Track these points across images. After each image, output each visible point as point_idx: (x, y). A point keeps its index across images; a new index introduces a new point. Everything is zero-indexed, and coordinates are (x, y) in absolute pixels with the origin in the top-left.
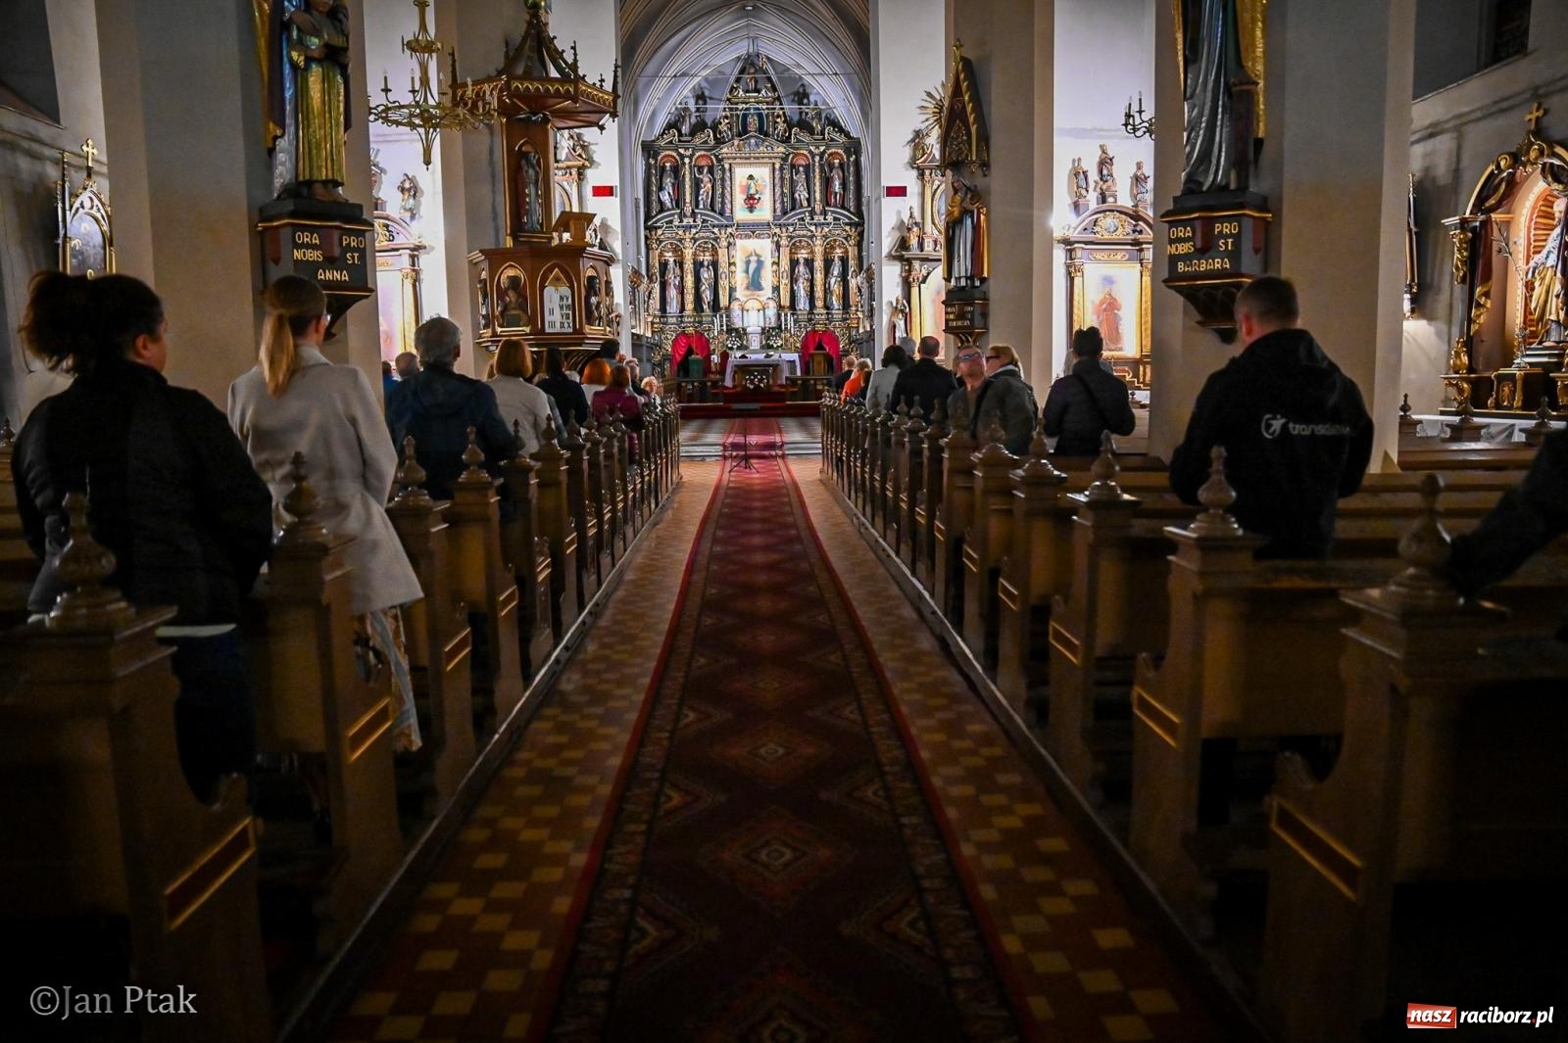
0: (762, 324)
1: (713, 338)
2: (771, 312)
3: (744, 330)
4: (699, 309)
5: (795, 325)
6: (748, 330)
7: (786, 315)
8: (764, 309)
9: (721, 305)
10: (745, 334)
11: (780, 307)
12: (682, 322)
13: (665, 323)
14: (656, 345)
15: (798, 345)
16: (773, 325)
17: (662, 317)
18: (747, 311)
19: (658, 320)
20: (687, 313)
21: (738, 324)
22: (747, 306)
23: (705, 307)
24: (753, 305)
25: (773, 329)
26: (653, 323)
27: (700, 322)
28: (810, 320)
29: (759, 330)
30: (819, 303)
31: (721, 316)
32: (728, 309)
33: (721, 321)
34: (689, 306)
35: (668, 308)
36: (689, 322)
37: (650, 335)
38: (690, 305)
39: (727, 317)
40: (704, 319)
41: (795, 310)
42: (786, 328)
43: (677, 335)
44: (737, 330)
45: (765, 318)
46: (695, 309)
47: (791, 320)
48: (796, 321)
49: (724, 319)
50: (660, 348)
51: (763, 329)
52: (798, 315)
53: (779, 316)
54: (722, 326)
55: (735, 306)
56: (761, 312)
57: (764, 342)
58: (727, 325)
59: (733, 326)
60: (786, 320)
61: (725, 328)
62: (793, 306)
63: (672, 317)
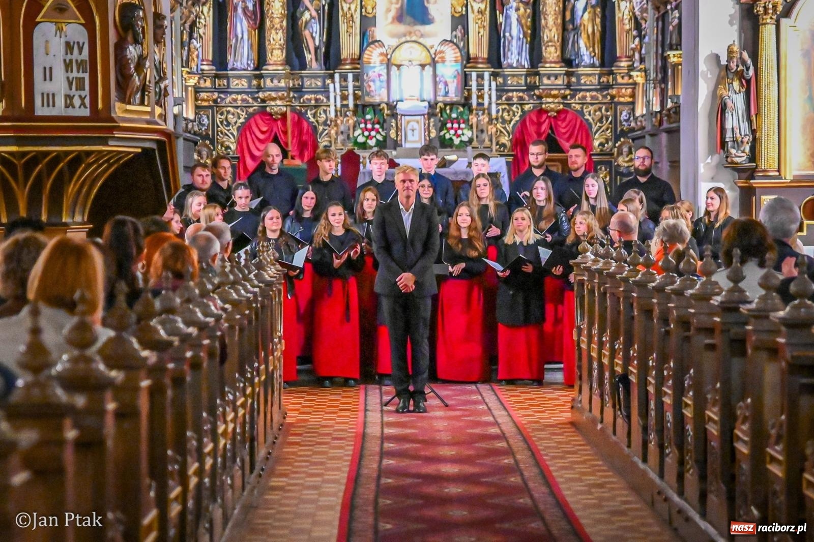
0: (429, 95)
1: (325, 123)
2: (450, 69)
3: (392, 107)
4: (296, 62)
5: (499, 97)
6: (401, 107)
7: (480, 77)
8: (434, 63)
9: (344, 54)
10: (394, 115)
11: (468, 60)
12: (259, 88)
13: (225, 91)
14: (206, 137)
15: (505, 140)
16: (453, 96)
17: (217, 76)
18: (399, 66)
19: (208, 84)
20: (269, 69)
21: (378, 94)
22: (398, 57)
23: (309, 57)
24: (411, 54)
25: (452, 105)
26: (197, 90)
27: (299, 90)
28: (531, 88)
29: (423, 106)
30: (551, 53)
31: (344, 78)
32: (358, 61)
33: (344, 88)
34: (276, 55)
35: (230, 58)
36: (277, 90)
37: (191, 116)
38: (277, 52)
39: (356, 78)
40: (307, 83)
41: (500, 65)
42: (480, 104)
43: (250, 116)
44: (375, 107)
45: (435, 84)
46: (288, 61)
47: (490, 86)
48: (501, 90)
49: (351, 84)
50: (212, 143)
51: (433, 106)
52: (505, 77)
53: (466, 78)
54: (344, 97)
55: (374, 56)
56: (429, 70)
57: (433, 134)
58: (356, 97)
59: (367, 99)
60: (480, 88)
61: (351, 102)
62: (495, 59)
63: (239, 77)
